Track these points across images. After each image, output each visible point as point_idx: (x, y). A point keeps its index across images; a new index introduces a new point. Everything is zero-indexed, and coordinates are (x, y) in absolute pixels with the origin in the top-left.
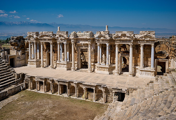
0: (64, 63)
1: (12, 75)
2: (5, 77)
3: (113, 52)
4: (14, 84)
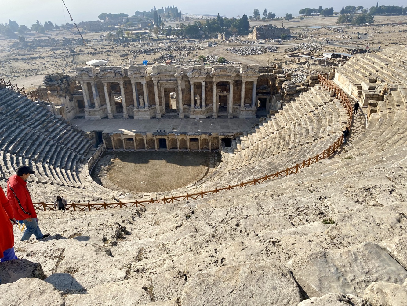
0: (145, 109)
2: (77, 140)
3: (209, 91)
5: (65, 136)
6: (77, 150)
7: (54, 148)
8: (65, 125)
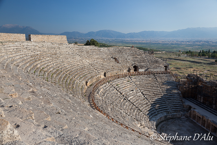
1: (183, 104)
2: (177, 105)
4: (182, 111)
5: (173, 100)
6: (171, 108)
7: (162, 101)
8: (179, 96)
